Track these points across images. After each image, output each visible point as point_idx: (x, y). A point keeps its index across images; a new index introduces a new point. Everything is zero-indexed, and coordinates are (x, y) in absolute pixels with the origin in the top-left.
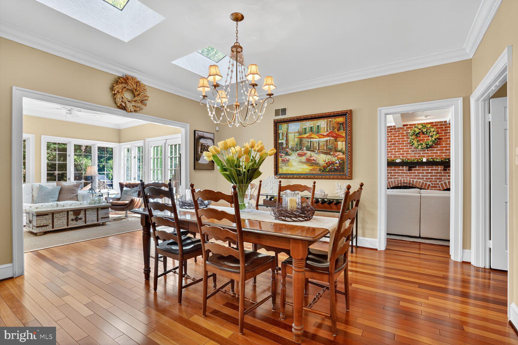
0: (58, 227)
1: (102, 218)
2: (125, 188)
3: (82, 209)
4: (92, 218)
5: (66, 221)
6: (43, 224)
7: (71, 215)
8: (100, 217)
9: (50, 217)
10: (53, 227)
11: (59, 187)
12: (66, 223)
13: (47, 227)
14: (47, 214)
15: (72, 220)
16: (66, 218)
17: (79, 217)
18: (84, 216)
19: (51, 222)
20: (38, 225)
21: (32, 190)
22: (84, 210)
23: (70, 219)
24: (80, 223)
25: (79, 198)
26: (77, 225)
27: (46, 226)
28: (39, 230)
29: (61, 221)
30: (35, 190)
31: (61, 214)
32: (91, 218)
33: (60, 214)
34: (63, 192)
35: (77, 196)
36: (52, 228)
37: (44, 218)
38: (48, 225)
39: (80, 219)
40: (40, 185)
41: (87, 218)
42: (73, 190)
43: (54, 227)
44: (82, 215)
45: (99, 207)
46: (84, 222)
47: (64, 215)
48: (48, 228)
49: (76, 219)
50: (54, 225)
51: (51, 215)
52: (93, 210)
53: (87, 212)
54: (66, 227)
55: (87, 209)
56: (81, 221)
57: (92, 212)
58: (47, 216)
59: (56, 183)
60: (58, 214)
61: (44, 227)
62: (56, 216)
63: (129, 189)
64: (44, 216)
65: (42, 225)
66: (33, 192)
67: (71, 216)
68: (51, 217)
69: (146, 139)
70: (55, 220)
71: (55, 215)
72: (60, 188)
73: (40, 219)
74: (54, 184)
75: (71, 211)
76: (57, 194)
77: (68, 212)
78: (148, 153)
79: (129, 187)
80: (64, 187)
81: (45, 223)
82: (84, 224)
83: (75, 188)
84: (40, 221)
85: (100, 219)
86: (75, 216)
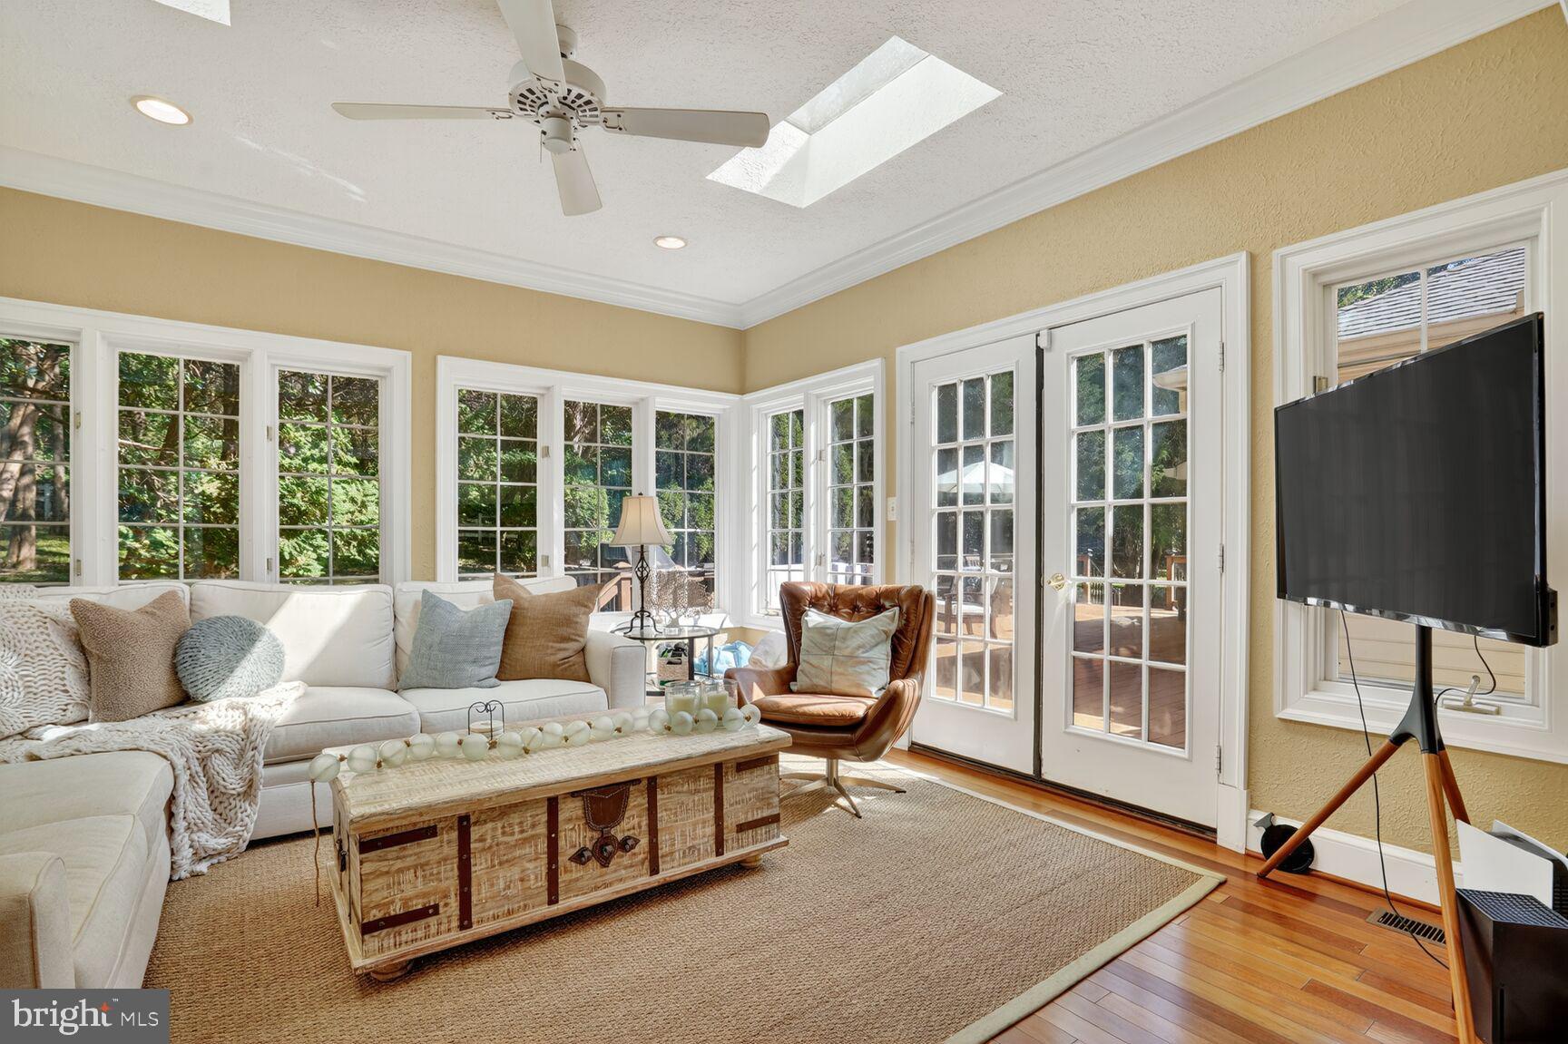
0: (495, 917)
1: (741, 828)
2: (813, 618)
3: (637, 781)
4: (688, 829)
5: (544, 870)
6: (406, 902)
7: (570, 820)
8: (733, 817)
9: (446, 844)
10: (465, 920)
11: (505, 606)
12: (544, 883)
13: (433, 921)
14: (429, 832)
15: (579, 858)
16: (543, 846)
17: (619, 832)
18: (645, 822)
19: (452, 883)
20: (375, 914)
21: (395, 617)
22: (645, 783)
23: (566, 850)
24: (627, 876)
25: (596, 668)
26: (606, 886)
27: (423, 914)
28: (381, 950)
29: (515, 872)
30: (406, 616)
31: (515, 818)
32: (683, 834)
33: (505, 821)
34: (522, 631)
35: (583, 650)
36: (455, 924)
37: (409, 861)
38: (436, 908)
39: (625, 845)
40: (425, 592)
41: (663, 838)
42: (569, 621)
43: (474, 918)
44: (632, 822)
45: (727, 761)
46: (647, 863)
47: (533, 826)
48: (433, 930)
49: (603, 851)
50: (474, 899)
51: (455, 835)
52: (696, 778)
53: (660, 797)
54: (544, 911)
55: (664, 776)
56: (626, 859)
57: (690, 792)
58: (428, 845)
59: (491, 583)
60: (492, 821)
61: (412, 925)
62: (482, 839)
63: (844, 623)
64: (412, 848)
65: (397, 909)
66: (400, 629)
67: (575, 835)
68: (452, 850)
69: (899, 350)
70: (479, 867)
71: (475, 833)
72: (509, 609)
73: (383, 866)
74: (483, 586)
75: (573, 794)
76: (496, 644)
77: (553, 805)
78: (913, 423)
79: (833, 610)
80: (526, 605)
81: (417, 897)
82: (644, 881)
83: (575, 610)
84: (381, 881)
85: (729, 835)
86: (592, 830)
